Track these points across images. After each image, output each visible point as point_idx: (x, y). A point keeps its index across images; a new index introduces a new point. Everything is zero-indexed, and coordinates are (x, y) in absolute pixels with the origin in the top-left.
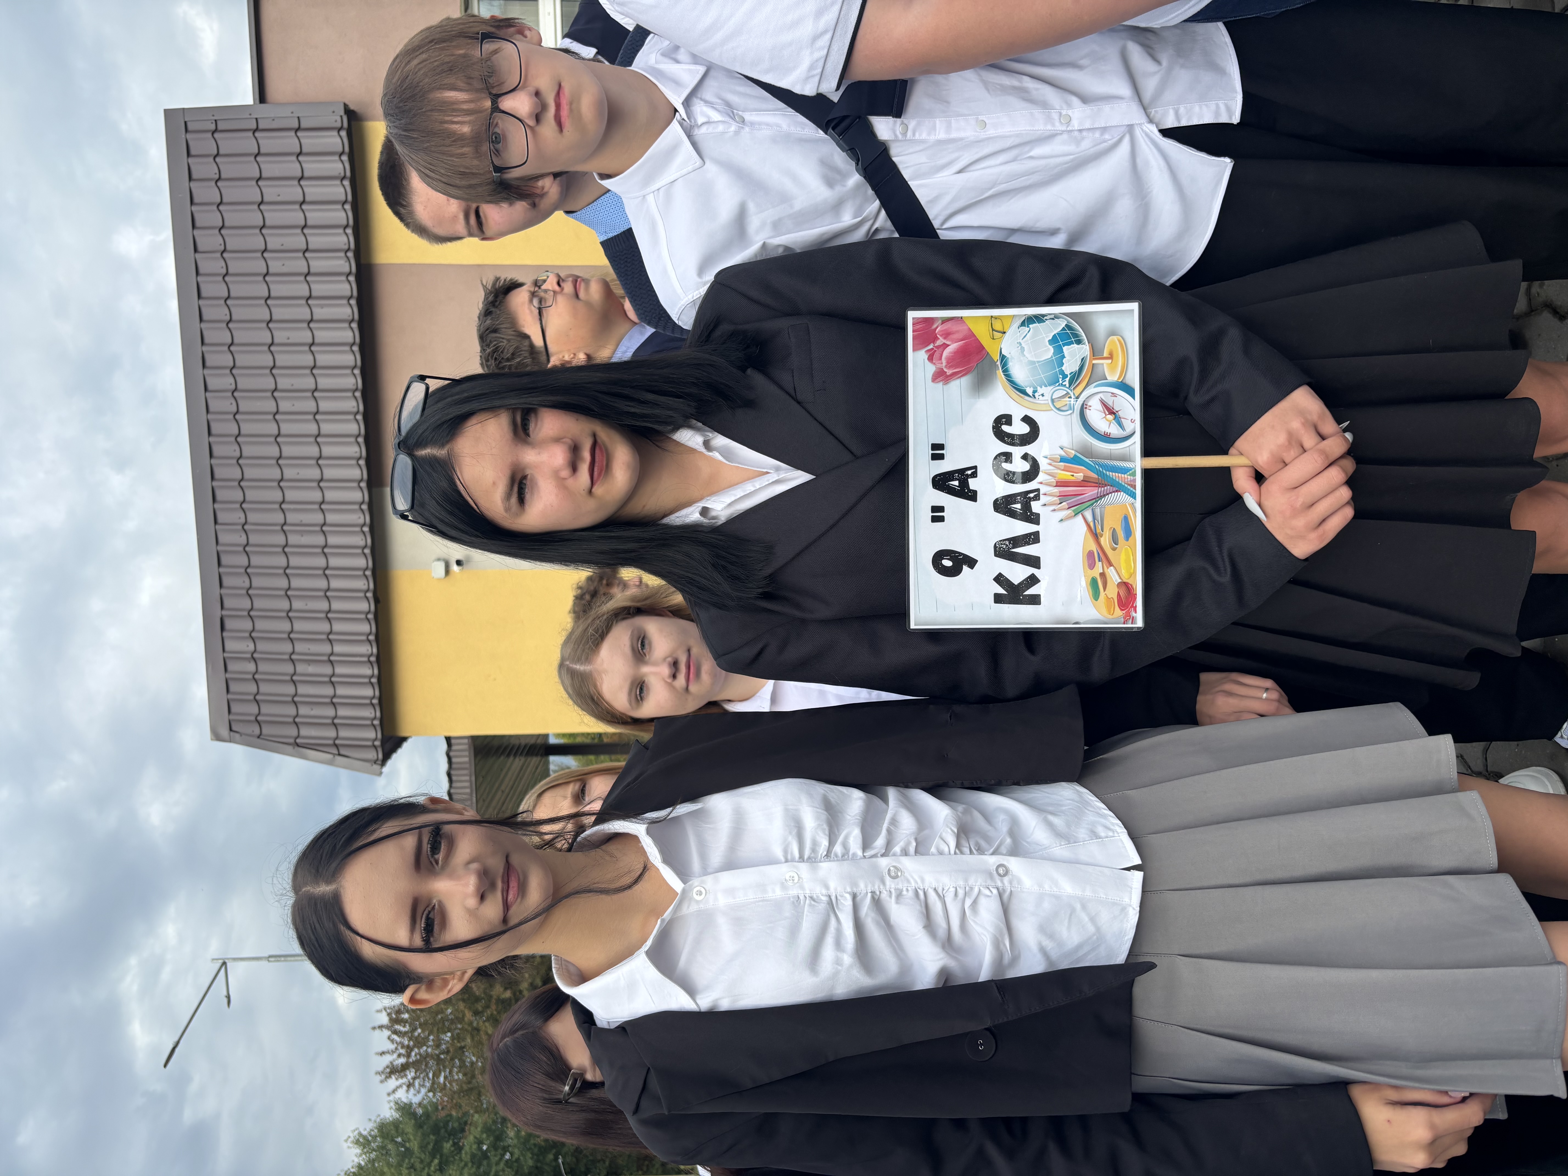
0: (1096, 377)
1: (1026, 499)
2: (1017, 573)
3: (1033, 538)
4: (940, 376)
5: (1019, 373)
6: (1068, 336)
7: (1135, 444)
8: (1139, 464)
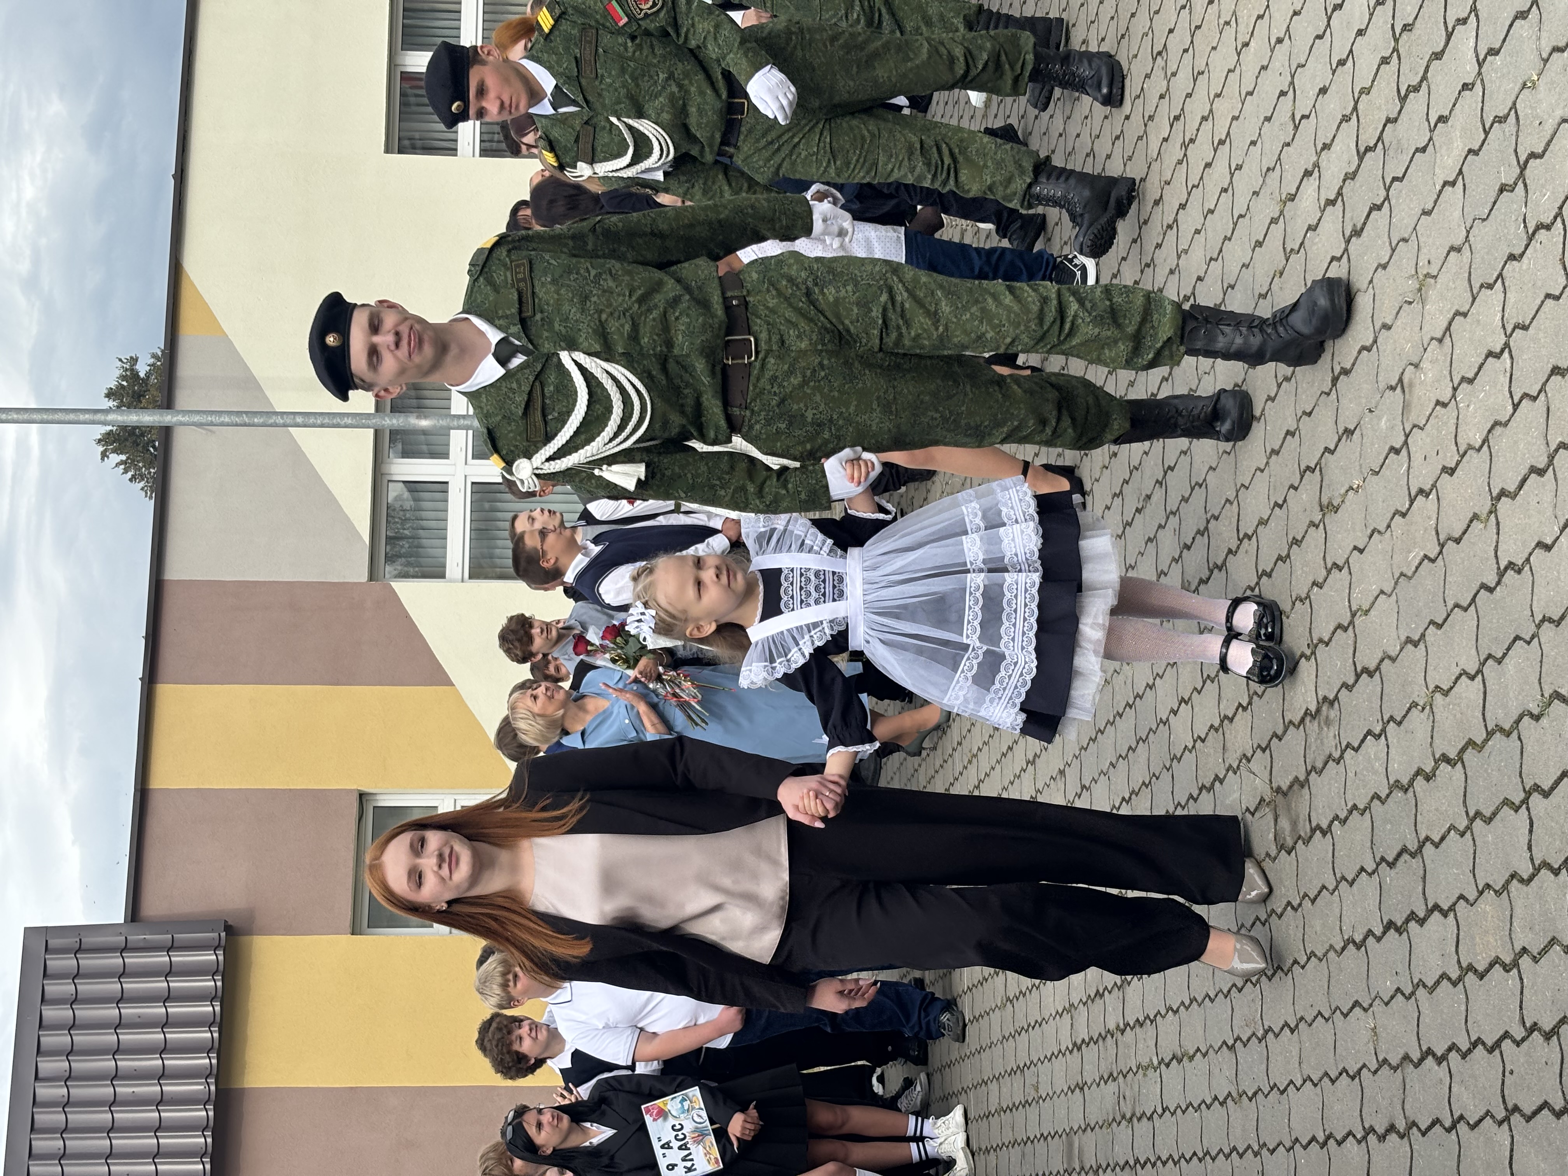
0: (693, 1108)
1: (685, 1144)
2: (689, 1164)
3: (690, 1154)
4: (654, 1120)
5: (674, 1113)
6: (684, 1100)
7: (708, 1123)
8: (710, 1128)
